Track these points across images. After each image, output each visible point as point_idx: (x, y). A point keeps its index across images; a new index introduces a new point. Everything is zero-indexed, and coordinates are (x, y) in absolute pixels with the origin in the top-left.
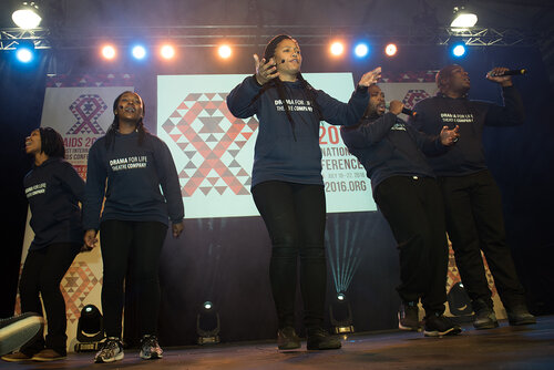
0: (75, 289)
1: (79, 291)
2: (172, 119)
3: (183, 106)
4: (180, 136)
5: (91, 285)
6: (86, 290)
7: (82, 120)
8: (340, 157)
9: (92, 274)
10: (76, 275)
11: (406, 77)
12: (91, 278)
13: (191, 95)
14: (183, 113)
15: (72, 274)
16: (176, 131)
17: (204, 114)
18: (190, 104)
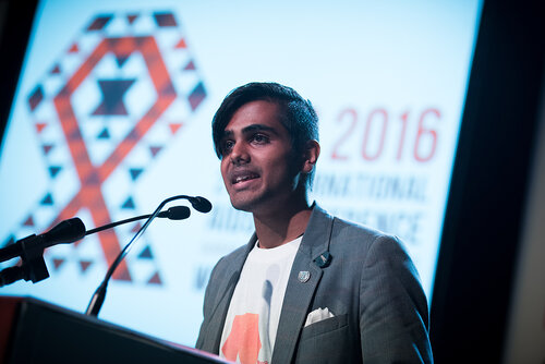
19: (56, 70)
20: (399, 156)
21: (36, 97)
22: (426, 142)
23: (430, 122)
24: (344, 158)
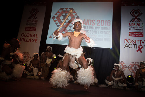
0: (26, 59)
1: (26, 60)
2: (55, 16)
3: (58, 12)
4: (56, 20)
5: (29, 58)
6: (28, 60)
7: (32, 15)
8: (103, 30)
9: (30, 56)
10: (26, 56)
11: (133, 4)
12: (30, 57)
13: (61, 8)
14: (58, 14)
15: (25, 55)
16: (55, 19)
17: (64, 14)
18: (61, 11)
19: (56, 14)
20: (106, 25)
21: (54, 17)
22: (109, 24)
23: (109, 22)
24: (99, 25)
